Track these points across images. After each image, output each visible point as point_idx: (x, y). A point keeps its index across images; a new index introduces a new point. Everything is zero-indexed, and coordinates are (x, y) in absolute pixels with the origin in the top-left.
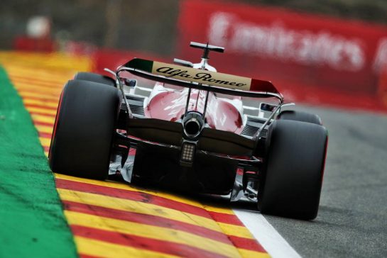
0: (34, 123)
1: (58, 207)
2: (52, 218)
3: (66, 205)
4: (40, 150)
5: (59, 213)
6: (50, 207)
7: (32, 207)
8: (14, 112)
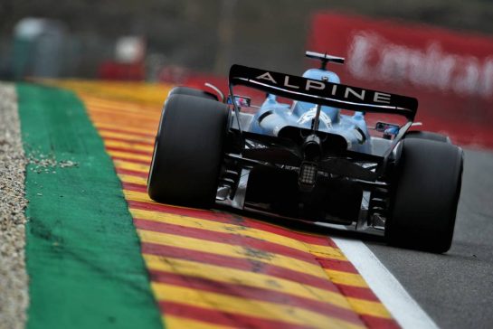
0: (116, 171)
1: (142, 278)
2: (134, 292)
3: (153, 276)
4: (123, 205)
5: (144, 285)
6: (132, 277)
7: (110, 278)
8: (91, 158)
